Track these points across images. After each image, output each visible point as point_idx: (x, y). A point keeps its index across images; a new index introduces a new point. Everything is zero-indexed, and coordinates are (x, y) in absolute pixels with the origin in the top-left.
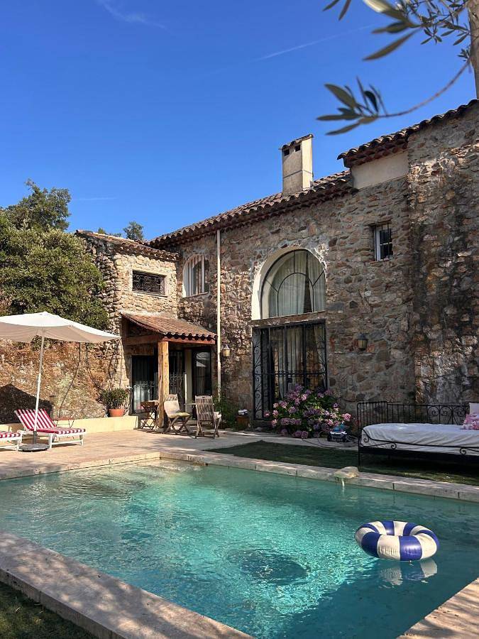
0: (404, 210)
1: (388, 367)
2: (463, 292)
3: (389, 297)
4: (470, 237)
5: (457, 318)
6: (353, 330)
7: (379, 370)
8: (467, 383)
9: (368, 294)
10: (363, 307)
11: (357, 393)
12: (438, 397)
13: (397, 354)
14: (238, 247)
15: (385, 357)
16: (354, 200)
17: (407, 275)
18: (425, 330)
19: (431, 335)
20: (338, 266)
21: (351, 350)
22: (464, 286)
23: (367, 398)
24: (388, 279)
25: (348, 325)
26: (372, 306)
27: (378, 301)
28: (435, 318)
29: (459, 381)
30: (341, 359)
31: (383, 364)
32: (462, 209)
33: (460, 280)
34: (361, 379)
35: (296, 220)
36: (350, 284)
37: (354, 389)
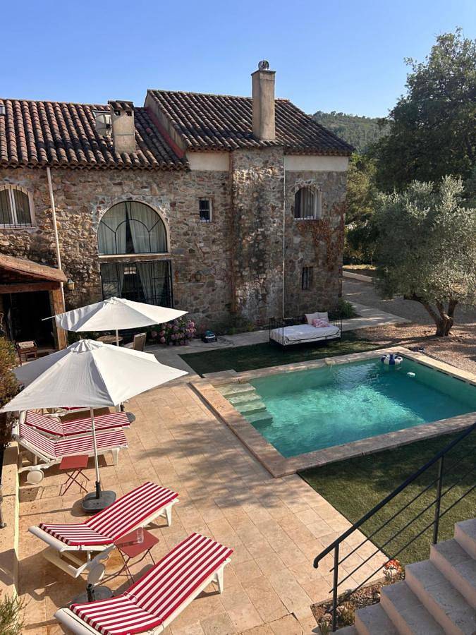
0: (222, 193)
1: (213, 290)
2: (260, 250)
3: (215, 248)
4: (264, 221)
5: (257, 263)
6: (192, 268)
7: (208, 292)
8: (260, 297)
9: (202, 245)
10: (198, 253)
11: (194, 308)
12: (247, 306)
13: (219, 283)
14: (73, 188)
15: (212, 284)
16: (187, 176)
17: (225, 235)
18: (241, 270)
19: (245, 273)
20: (178, 222)
21: (190, 281)
22: (261, 247)
23: (201, 310)
24: (214, 236)
25: (188, 264)
26: (204, 253)
27: (208, 250)
28: (247, 264)
29: (257, 297)
30: (183, 287)
31: (211, 289)
32: (261, 205)
33: (259, 243)
34: (196, 298)
35: (139, 179)
36: (188, 237)
37: (192, 306)
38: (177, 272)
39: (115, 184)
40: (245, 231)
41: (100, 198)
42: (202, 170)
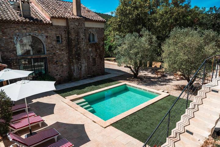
0: (64, 33)
1: (63, 67)
2: (79, 53)
3: (63, 52)
4: (79, 43)
5: (78, 57)
6: (55, 60)
7: (61, 68)
8: (79, 69)
9: (58, 51)
10: (57, 54)
11: (56, 74)
12: (75, 72)
13: (65, 65)
15: (62, 65)
16: (51, 27)
17: (66, 48)
18: (73, 60)
19: (74, 61)
20: (49, 43)
21: (54, 64)
23: (59, 75)
24: (62, 48)
25: (53, 58)
26: (59, 54)
27: (60, 53)
28: (74, 58)
29: (78, 68)
30: (52, 67)
31: (62, 67)
33: (78, 51)
34: (57, 70)
35: (33, 27)
36: (53, 48)
37: (55, 73)
38: (49, 61)
39: (23, 29)
40: (73, 46)
41: (18, 34)
42: (57, 25)
